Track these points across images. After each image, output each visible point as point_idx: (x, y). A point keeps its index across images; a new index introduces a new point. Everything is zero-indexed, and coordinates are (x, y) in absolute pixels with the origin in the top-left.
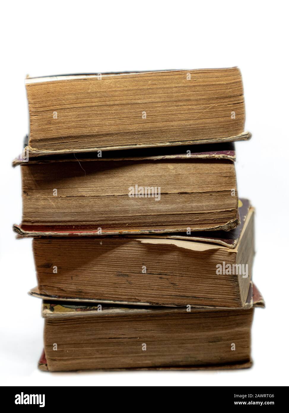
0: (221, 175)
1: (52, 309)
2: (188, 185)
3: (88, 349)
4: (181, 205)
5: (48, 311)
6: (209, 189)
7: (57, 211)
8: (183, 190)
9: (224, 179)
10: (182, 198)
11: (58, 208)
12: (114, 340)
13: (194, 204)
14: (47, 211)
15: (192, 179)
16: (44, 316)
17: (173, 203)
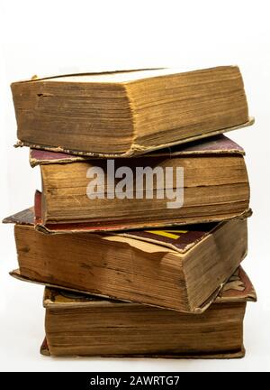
0: (234, 168)
1: (53, 299)
2: (205, 178)
3: (87, 337)
4: (200, 198)
5: (49, 301)
6: (224, 182)
7: (83, 208)
8: (200, 184)
9: (237, 172)
10: (200, 192)
11: (83, 206)
12: (112, 329)
13: (212, 197)
14: (73, 209)
15: (208, 173)
16: (45, 306)
17: (192, 196)
